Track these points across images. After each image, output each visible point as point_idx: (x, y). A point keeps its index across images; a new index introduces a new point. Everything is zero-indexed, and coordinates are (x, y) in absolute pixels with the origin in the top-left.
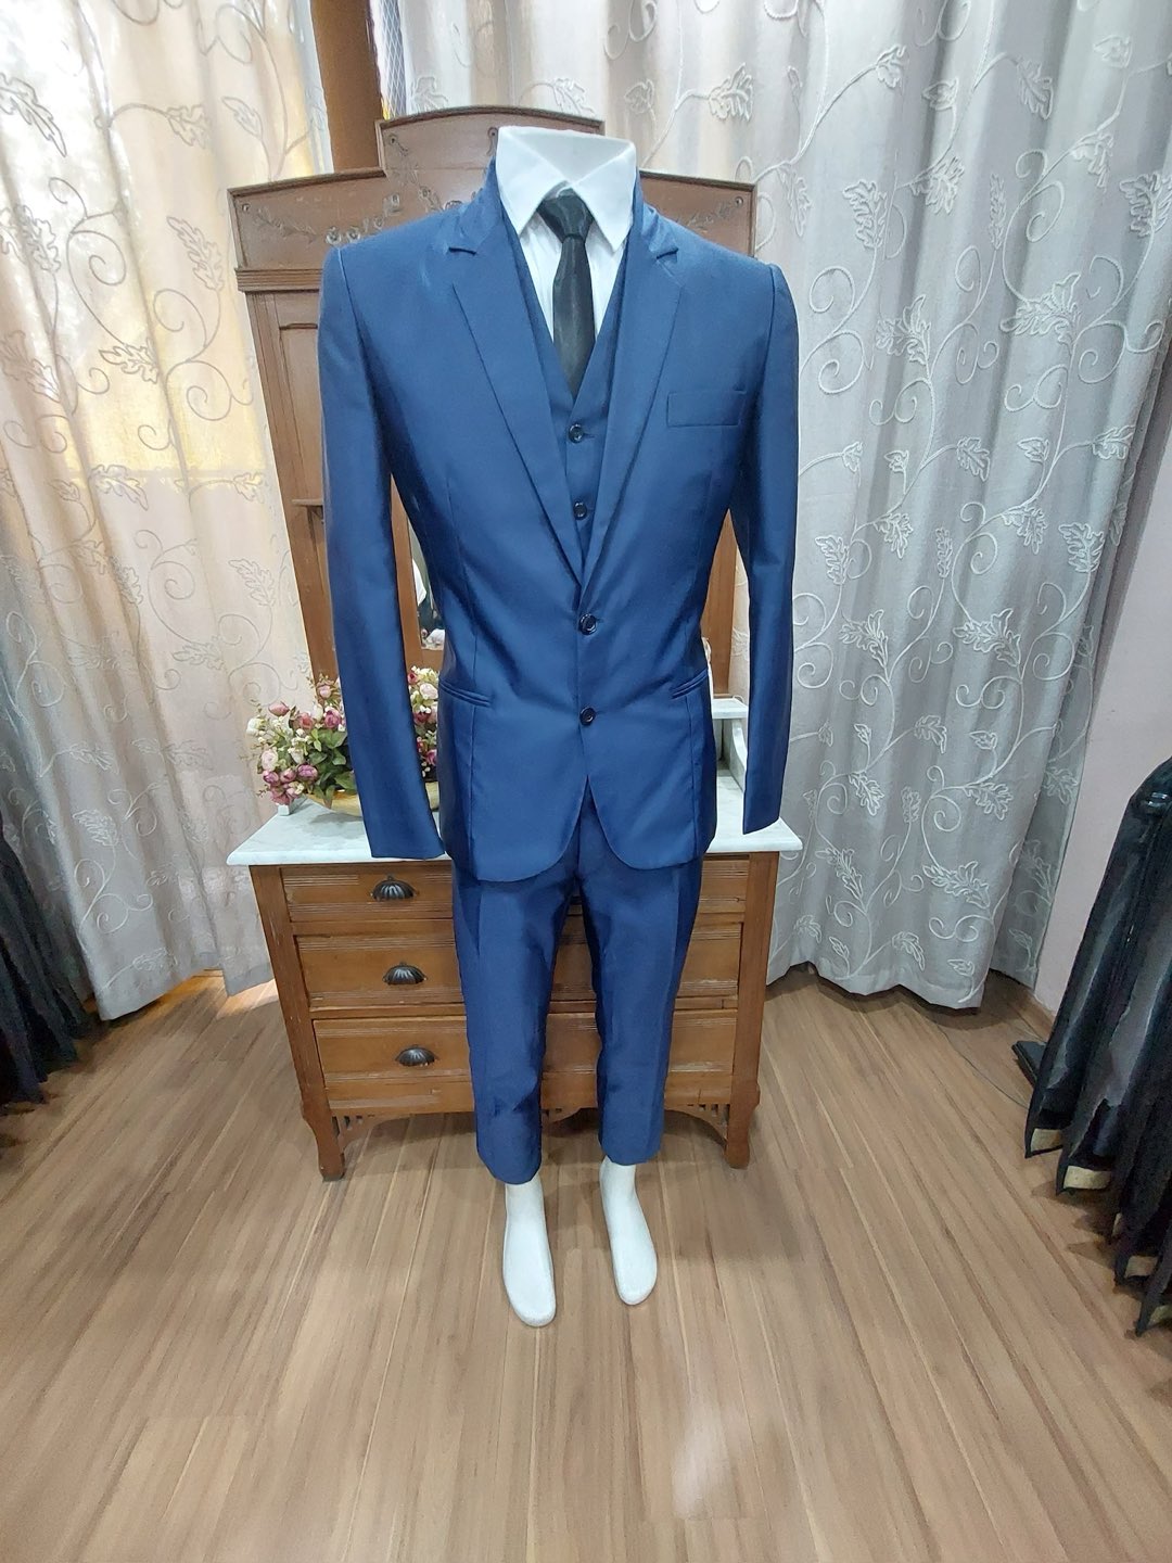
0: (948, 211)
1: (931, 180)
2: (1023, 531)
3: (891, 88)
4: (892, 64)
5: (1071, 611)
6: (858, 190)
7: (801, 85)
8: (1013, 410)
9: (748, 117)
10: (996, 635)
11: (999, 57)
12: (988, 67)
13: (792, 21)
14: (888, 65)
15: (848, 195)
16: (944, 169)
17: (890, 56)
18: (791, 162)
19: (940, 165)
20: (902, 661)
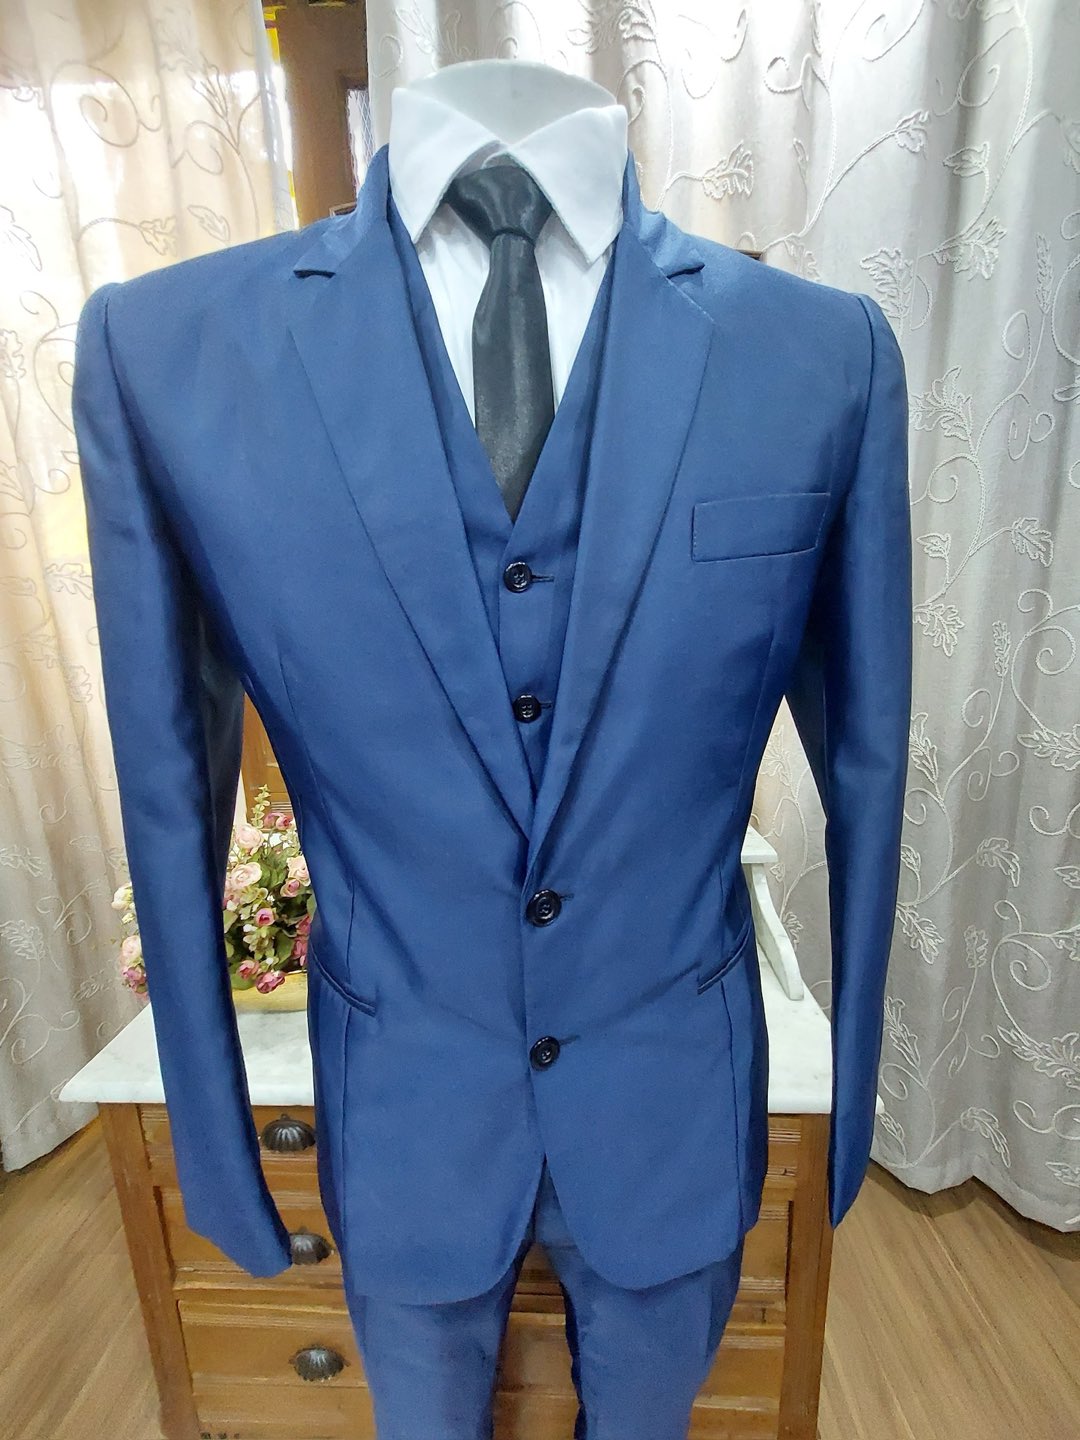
0: (987, 277)
1: (962, 247)
3: (914, 152)
4: (915, 129)
6: (877, 259)
7: (807, 159)
9: (748, 193)
11: (1043, 112)
12: (1030, 124)
13: (796, 95)
14: (910, 130)
15: (866, 266)
16: (978, 235)
17: (912, 121)
18: (799, 235)
19: (972, 231)
20: (960, 777)
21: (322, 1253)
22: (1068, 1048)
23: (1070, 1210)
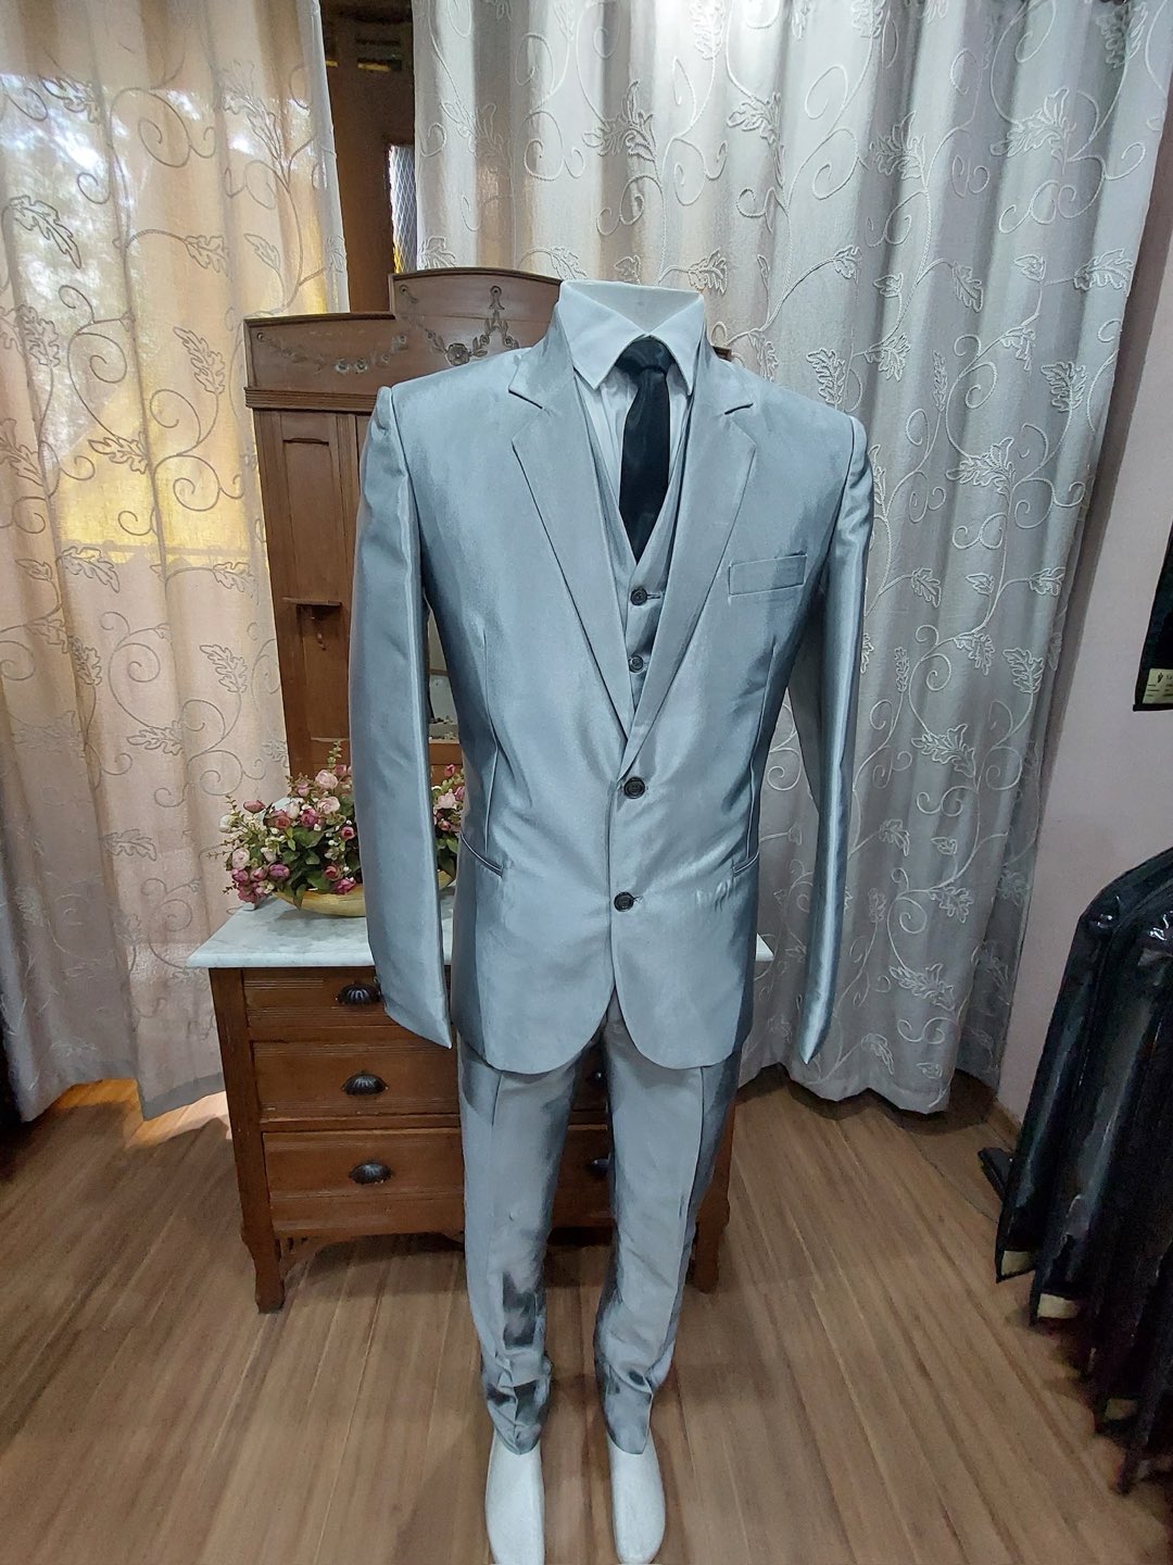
0: (898, 380)
1: (883, 352)
2: (974, 655)
3: (847, 278)
4: (847, 260)
5: (1019, 729)
6: (819, 356)
7: (769, 269)
8: (961, 547)
9: (723, 290)
10: (953, 748)
11: (937, 261)
12: (928, 268)
13: (761, 219)
14: (844, 260)
15: (810, 359)
16: (893, 344)
17: (846, 254)
18: (761, 330)
19: (890, 340)
20: (867, 768)
21: (379, 1087)
22: (935, 974)
23: (933, 1095)
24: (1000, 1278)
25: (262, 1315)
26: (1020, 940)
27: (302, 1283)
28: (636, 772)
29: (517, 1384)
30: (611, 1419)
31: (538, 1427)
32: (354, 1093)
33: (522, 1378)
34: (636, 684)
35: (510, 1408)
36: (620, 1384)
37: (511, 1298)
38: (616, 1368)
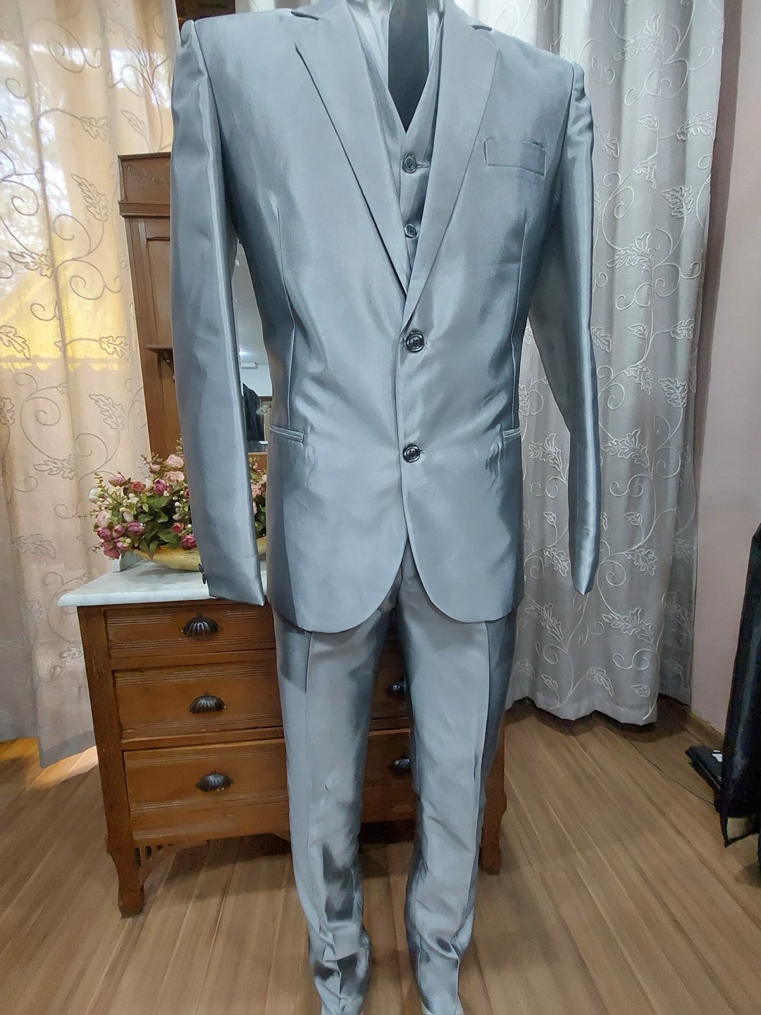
2: (640, 379)
5: (675, 434)
8: (621, 309)
10: (632, 446)
21: (219, 707)
22: (637, 617)
23: (644, 711)
24: (728, 842)
25: (124, 920)
26: (694, 589)
27: (160, 891)
28: (415, 324)
29: (340, 957)
30: (424, 987)
31: (360, 1000)
32: (198, 712)
33: (344, 952)
34: (410, 248)
35: (335, 981)
36: (430, 953)
37: (331, 872)
38: (425, 936)
